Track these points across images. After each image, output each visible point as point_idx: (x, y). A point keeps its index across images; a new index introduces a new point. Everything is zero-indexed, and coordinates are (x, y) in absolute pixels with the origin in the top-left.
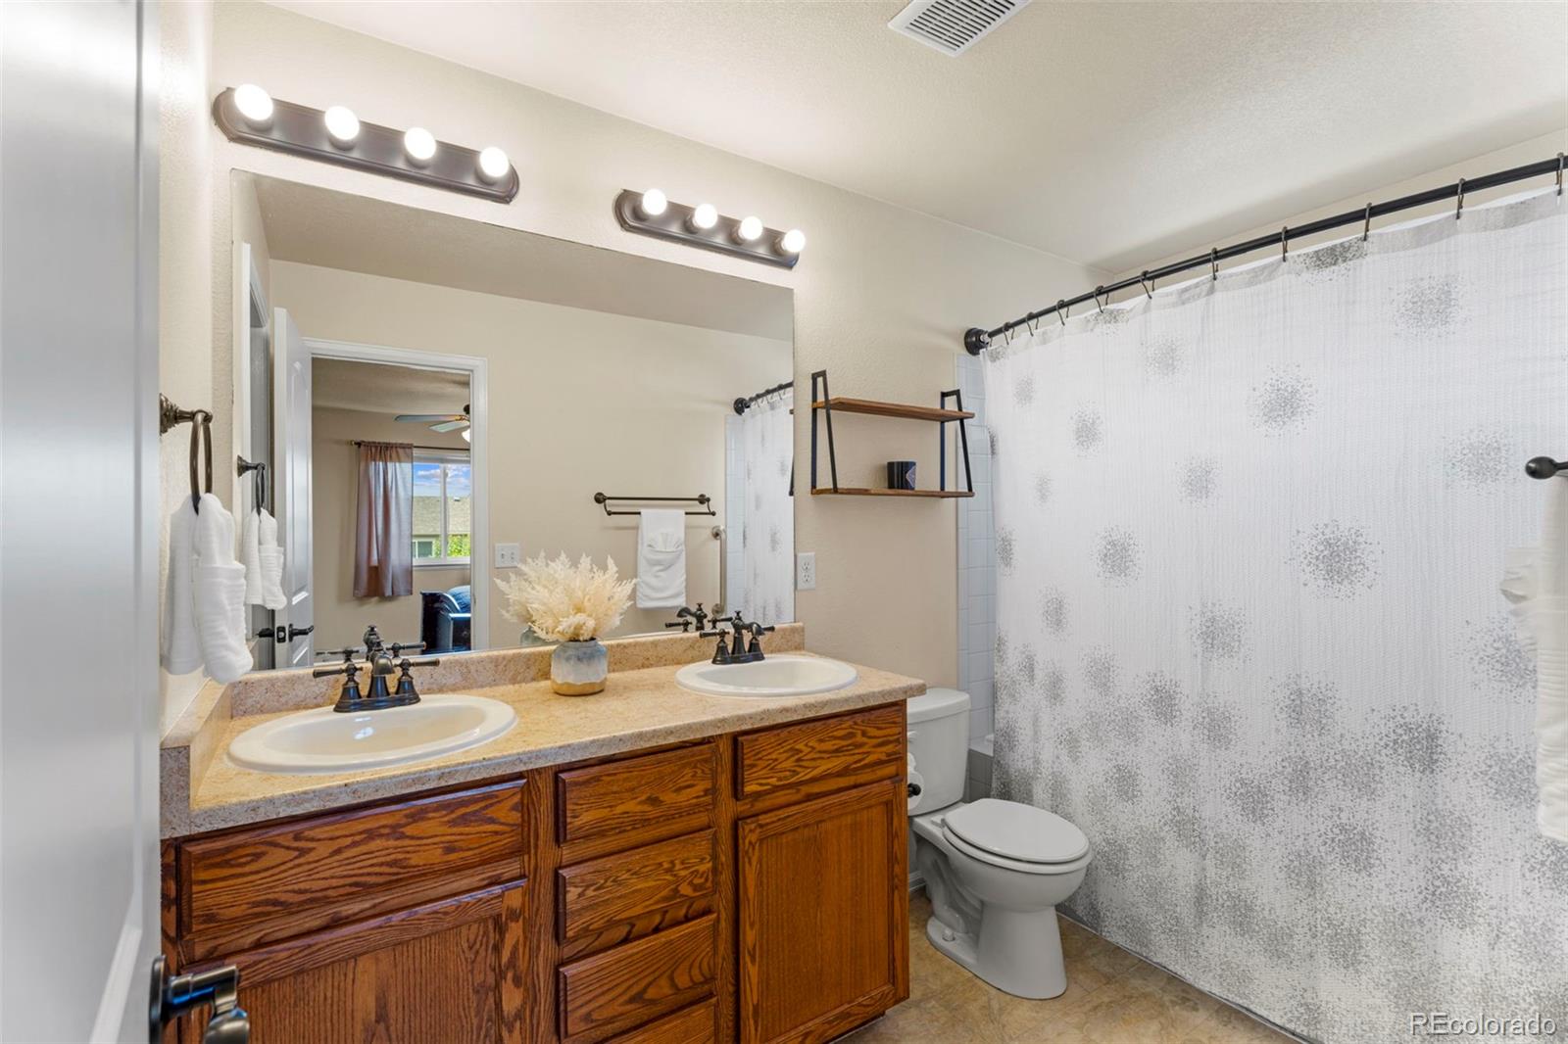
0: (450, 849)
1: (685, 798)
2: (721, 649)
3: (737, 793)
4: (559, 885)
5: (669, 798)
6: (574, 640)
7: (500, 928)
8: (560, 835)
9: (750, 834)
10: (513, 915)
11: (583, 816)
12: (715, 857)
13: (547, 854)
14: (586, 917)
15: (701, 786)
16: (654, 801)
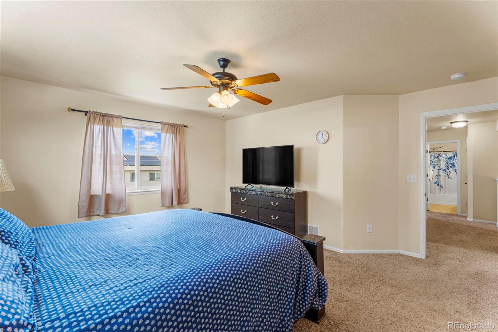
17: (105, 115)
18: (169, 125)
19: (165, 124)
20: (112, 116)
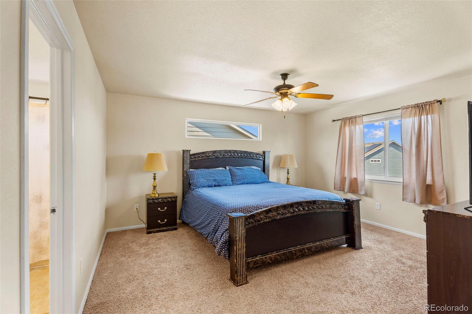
17: (351, 118)
18: (412, 107)
19: (407, 108)
20: (355, 117)
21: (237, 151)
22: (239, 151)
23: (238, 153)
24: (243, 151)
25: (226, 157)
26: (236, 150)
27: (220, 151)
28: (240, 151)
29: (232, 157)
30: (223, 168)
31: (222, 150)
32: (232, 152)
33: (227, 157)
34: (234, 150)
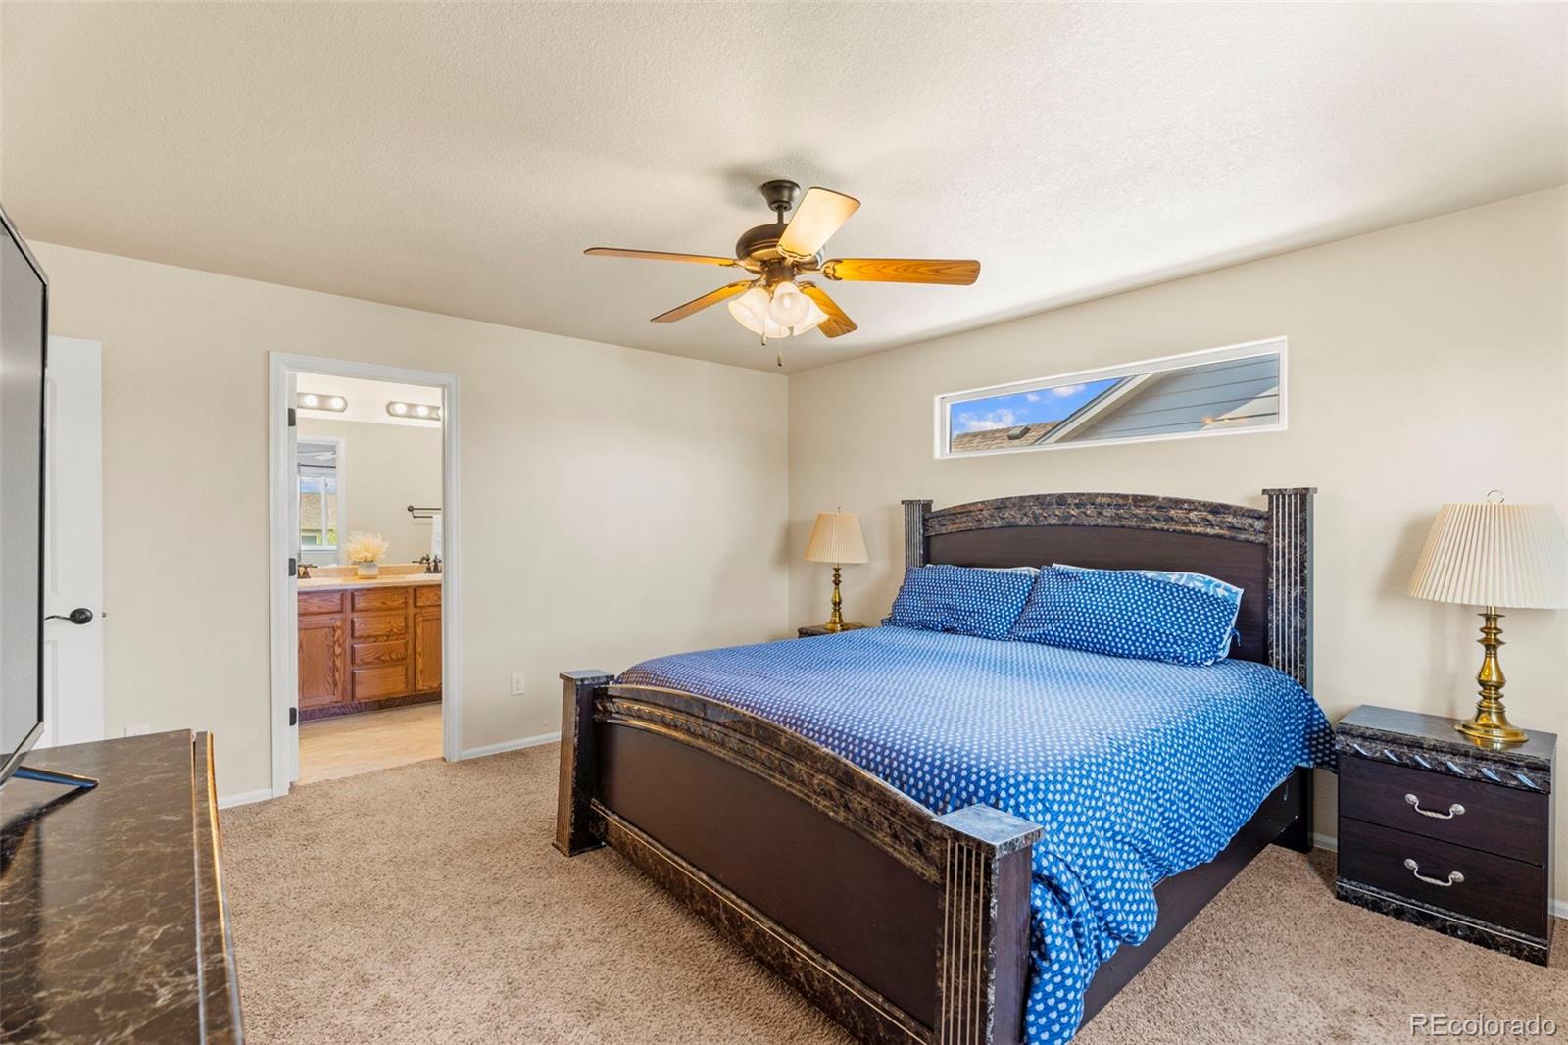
0: (320, 607)
1: (395, 604)
2: (429, 569)
3: (415, 606)
4: (353, 622)
5: (389, 603)
6: (365, 561)
7: (335, 631)
8: (353, 609)
9: (419, 618)
10: (338, 628)
11: (360, 603)
12: (406, 622)
13: (350, 615)
14: (361, 632)
15: (401, 601)
16: (384, 603)
21: (1097, 495)
22: (1103, 495)
23: (1101, 505)
24: (1125, 497)
25: (1045, 523)
26: (1089, 494)
27: (1023, 499)
28: (1110, 496)
29: (1074, 525)
30: (1032, 569)
31: (1029, 497)
32: (1070, 501)
33: (1050, 525)
34: (1083, 494)
